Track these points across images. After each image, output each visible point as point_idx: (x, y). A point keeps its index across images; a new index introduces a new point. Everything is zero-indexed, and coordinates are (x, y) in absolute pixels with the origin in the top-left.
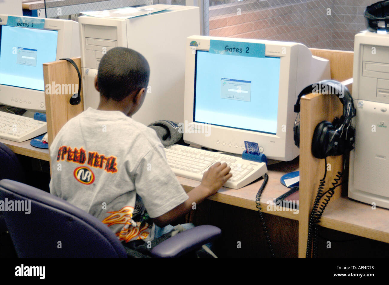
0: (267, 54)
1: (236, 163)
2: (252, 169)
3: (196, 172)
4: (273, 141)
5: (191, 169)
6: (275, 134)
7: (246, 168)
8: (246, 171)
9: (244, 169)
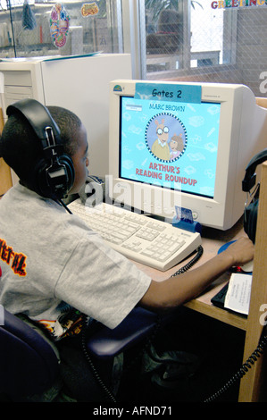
0: (204, 98)
1: (165, 232)
2: (184, 243)
3: (117, 243)
4: (209, 206)
5: (111, 238)
6: (212, 198)
7: (176, 241)
8: (176, 245)
9: (175, 242)
